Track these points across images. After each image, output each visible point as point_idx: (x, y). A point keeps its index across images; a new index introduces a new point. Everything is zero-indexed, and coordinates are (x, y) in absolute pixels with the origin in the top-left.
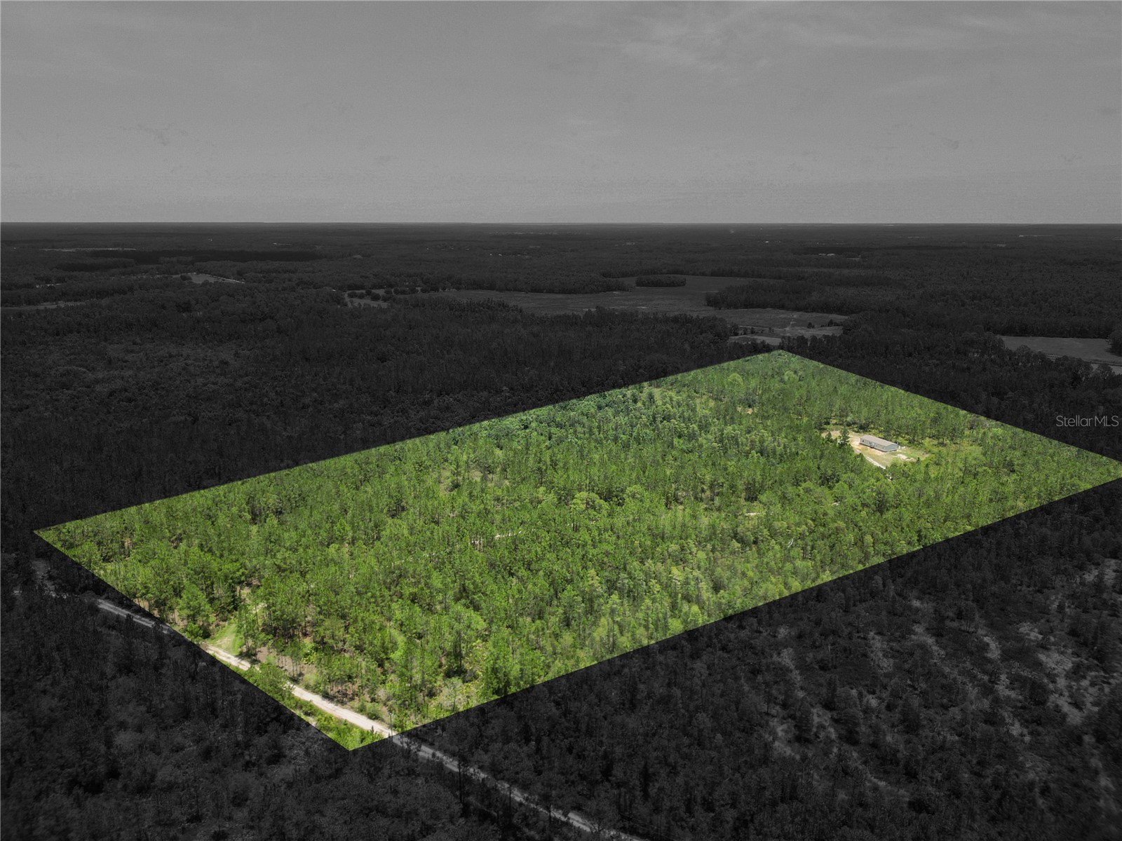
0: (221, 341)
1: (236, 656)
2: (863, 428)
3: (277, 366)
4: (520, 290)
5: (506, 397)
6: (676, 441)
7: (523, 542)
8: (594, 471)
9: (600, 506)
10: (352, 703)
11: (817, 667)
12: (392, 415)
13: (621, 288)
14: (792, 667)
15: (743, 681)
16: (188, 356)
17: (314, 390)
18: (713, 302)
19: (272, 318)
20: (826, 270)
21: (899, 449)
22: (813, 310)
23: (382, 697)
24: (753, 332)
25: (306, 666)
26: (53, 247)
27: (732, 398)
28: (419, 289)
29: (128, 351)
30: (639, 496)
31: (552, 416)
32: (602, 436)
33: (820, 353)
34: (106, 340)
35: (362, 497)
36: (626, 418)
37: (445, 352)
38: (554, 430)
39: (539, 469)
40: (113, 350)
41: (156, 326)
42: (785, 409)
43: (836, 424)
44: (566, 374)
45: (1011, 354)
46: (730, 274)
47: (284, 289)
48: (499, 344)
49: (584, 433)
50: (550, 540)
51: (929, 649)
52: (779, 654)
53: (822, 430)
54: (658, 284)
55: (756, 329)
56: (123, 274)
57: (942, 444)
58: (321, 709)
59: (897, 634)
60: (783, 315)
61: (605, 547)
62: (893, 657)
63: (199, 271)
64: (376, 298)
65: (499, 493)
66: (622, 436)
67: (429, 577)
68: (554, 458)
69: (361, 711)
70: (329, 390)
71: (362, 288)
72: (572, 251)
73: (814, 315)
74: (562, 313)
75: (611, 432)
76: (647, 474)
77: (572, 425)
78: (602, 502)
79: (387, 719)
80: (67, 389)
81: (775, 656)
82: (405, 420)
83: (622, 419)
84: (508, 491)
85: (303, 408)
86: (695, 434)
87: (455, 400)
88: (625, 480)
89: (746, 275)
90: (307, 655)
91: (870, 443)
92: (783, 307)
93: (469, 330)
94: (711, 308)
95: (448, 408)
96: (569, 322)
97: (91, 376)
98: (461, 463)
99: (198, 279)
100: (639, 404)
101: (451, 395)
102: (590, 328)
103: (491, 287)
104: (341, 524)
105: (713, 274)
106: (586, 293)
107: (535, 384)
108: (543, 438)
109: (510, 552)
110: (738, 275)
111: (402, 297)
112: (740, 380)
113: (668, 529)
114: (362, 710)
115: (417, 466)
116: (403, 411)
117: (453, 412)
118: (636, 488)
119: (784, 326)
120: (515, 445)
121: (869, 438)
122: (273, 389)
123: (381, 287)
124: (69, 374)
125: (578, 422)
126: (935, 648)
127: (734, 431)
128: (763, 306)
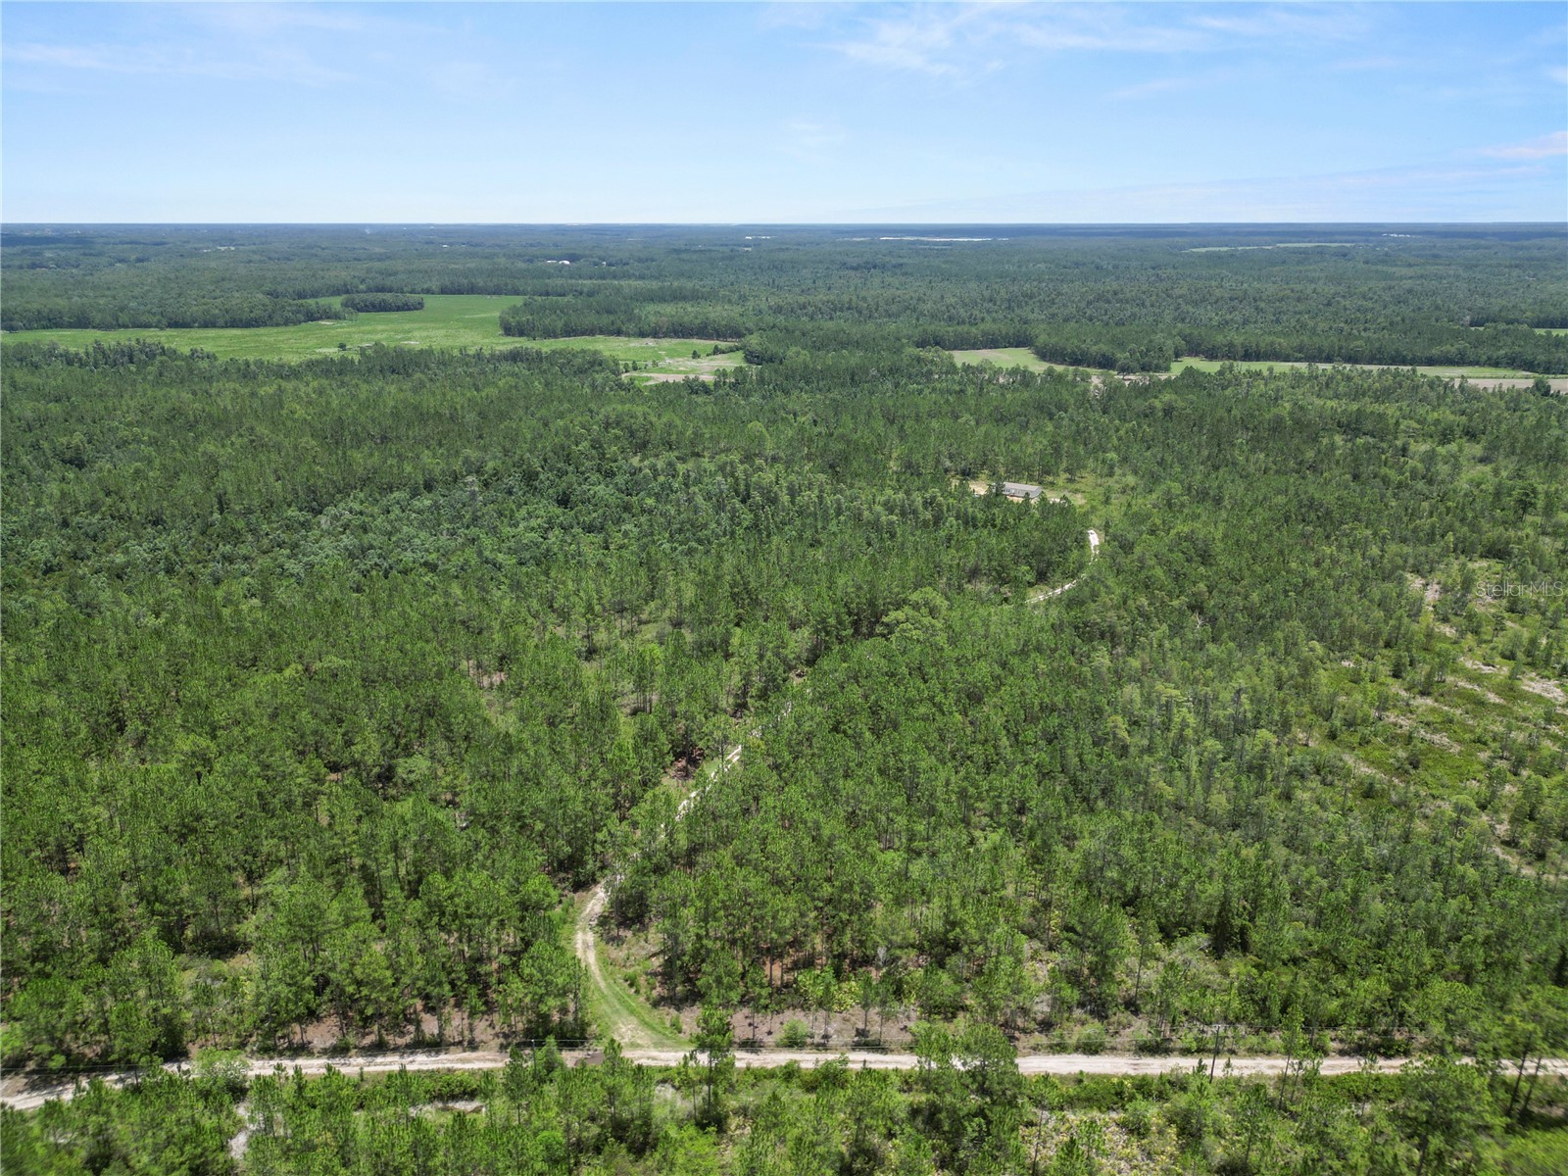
54: (383, 308)
60: (631, 343)
91: (1009, 490)
94: (519, 339)
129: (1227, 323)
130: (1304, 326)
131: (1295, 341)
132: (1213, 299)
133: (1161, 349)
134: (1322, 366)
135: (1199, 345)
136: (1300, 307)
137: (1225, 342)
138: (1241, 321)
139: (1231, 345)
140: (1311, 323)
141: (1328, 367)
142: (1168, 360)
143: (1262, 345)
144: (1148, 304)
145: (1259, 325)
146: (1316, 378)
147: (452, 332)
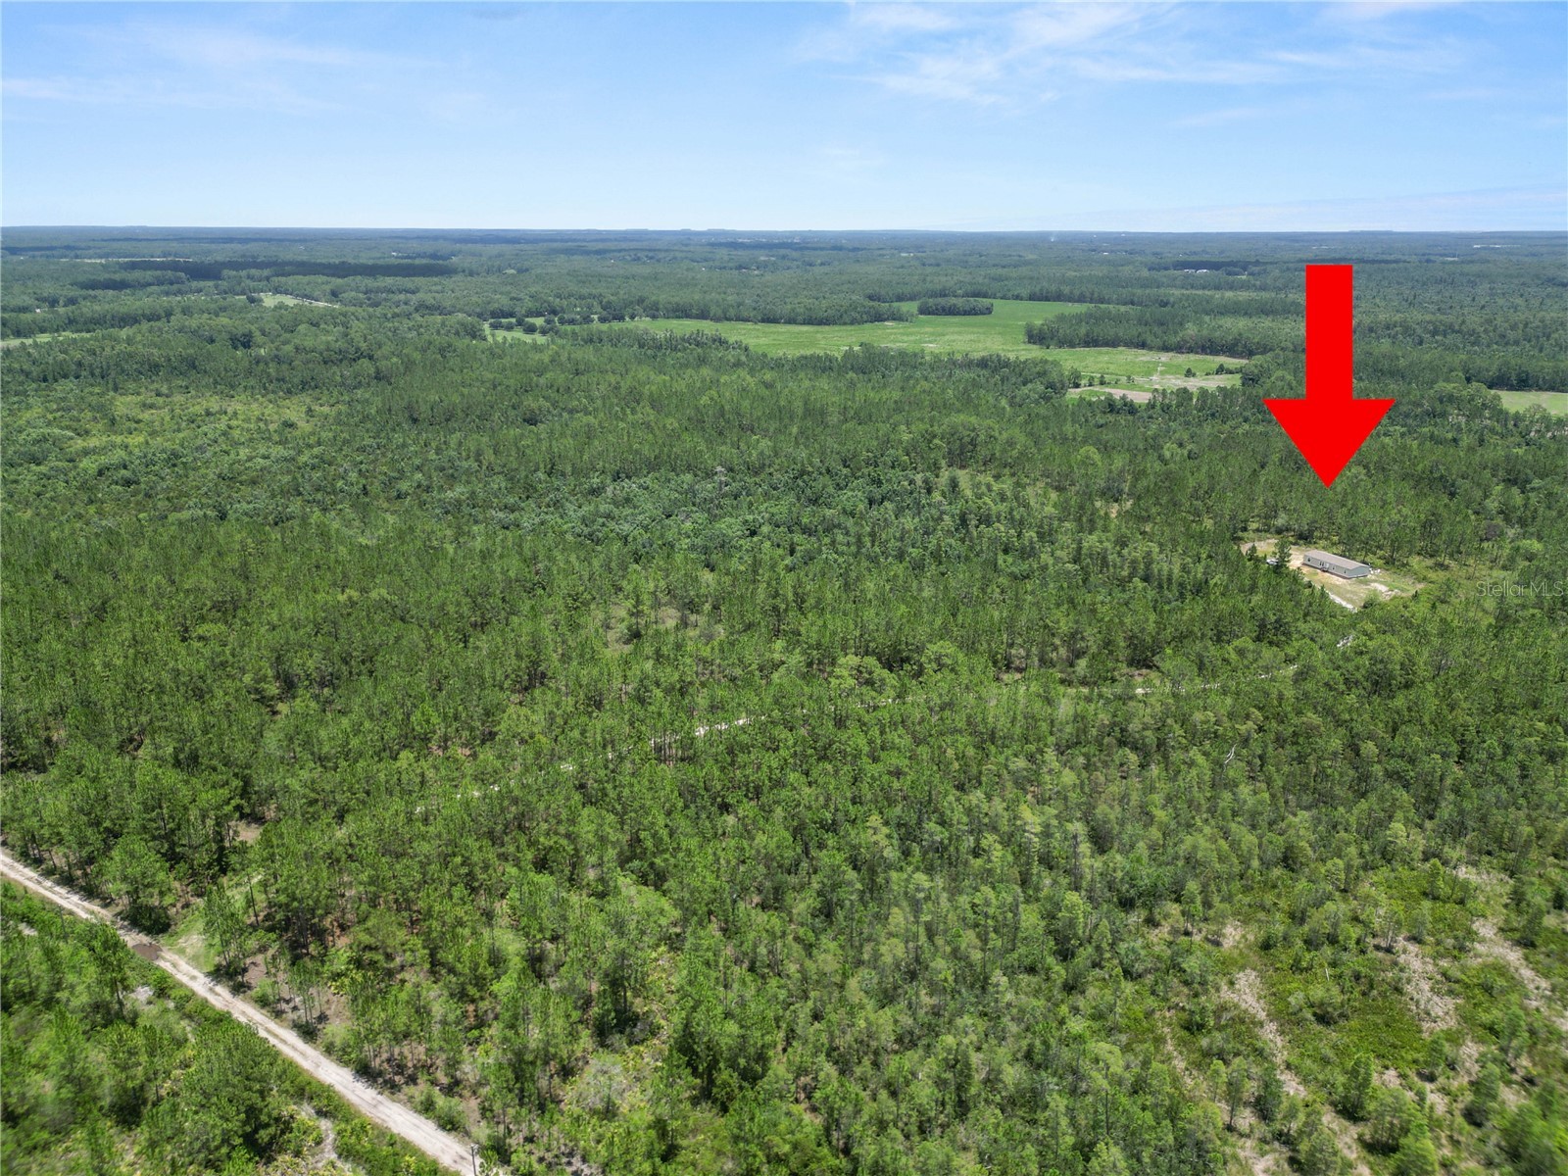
0: (289, 392)
1: (209, 974)
2: (1305, 538)
3: (367, 431)
4: (746, 320)
5: (721, 483)
6: (1001, 557)
7: (746, 749)
8: (869, 614)
9: (882, 680)
10: (411, 1090)
11: (1309, 1016)
12: (538, 510)
13: (897, 317)
14: (1262, 1015)
15: (1170, 1047)
16: (235, 413)
17: (419, 468)
18: (1036, 337)
19: (371, 358)
20: (1200, 292)
21: (1372, 574)
22: (1190, 350)
23: (470, 1077)
24: (1102, 383)
25: (335, 998)
26: (77, 257)
27: (1087, 486)
28: (596, 317)
29: (145, 406)
30: (949, 662)
31: (795, 515)
32: (877, 549)
33: (1213, 415)
34: (116, 389)
35: (471, 660)
36: (917, 520)
37: (628, 411)
38: (798, 538)
39: (775, 608)
40: (123, 405)
41: (195, 368)
42: (1175, 505)
43: (1258, 530)
44: (816, 446)
45: (1517, 418)
46: (1058, 297)
47: (395, 315)
48: (712, 399)
49: (848, 544)
50: (795, 744)
51: (1516, 976)
52: (1232, 983)
53: (1237, 540)
54: (952, 311)
55: (1107, 378)
56: (167, 294)
57: (1442, 566)
58: (350, 1105)
59: (1450, 942)
60: (1144, 356)
61: (894, 760)
62: (1451, 992)
63: (277, 291)
64: (531, 329)
65: (706, 652)
66: (911, 550)
67: (572, 822)
68: (800, 591)
69: (427, 1110)
70: (442, 469)
71: (511, 315)
72: (822, 264)
73: (1192, 357)
74: (808, 352)
75: (892, 544)
76: (960, 618)
77: (827, 530)
78: (885, 673)
79: (474, 1130)
80: (38, 464)
81: (1225, 988)
82: (560, 521)
83: (909, 522)
84: (722, 651)
85: (399, 497)
86: (1033, 548)
87: (640, 486)
88: (922, 632)
89: (1081, 299)
90: (338, 975)
91: (1322, 564)
92: (1143, 345)
93: (667, 378)
94: (1035, 347)
95: (628, 500)
96: (821, 366)
97: (80, 443)
98: (645, 597)
99: (269, 300)
100: (937, 496)
101: (634, 479)
102: (851, 375)
103: (703, 315)
104: (423, 713)
105: (1032, 298)
106: (845, 324)
107: (767, 462)
108: (780, 551)
109: (722, 769)
110: (1071, 299)
111: (569, 328)
112: (1097, 457)
113: (1003, 723)
114: (427, 1108)
115: (570, 601)
116: (556, 504)
117: (635, 507)
118: (946, 648)
119: (1149, 373)
120: (735, 564)
121: (1318, 554)
122: (355, 465)
123: (539, 314)
124: (46, 440)
125: (839, 526)
126: (1527, 973)
127: (1101, 542)
128: (1113, 343)
147: (982, 337)
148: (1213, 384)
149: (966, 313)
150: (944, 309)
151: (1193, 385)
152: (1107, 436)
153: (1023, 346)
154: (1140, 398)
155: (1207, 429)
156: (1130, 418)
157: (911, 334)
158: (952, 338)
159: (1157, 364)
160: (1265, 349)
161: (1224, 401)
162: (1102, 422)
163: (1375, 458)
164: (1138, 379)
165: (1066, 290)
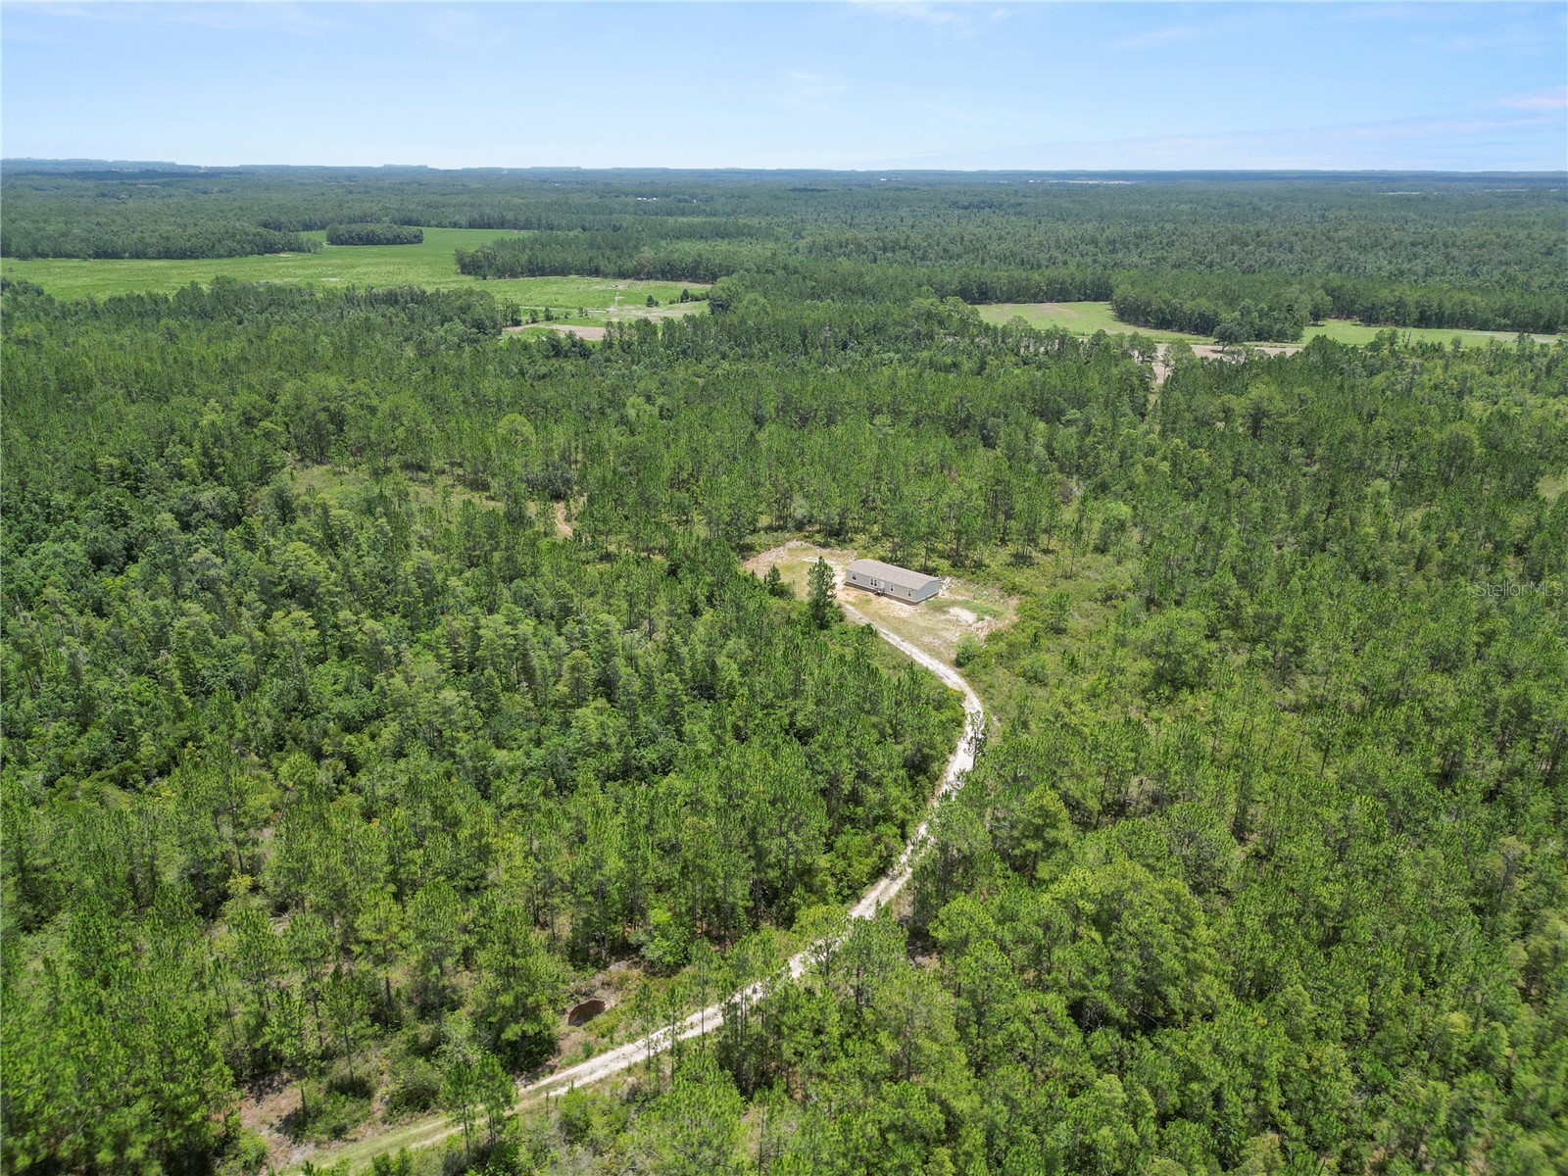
2: (836, 534)
13: (296, 248)
18: (470, 266)
20: (653, 218)
21: (944, 590)
22: (650, 276)
24: (549, 318)
33: (684, 352)
43: (771, 529)
46: (502, 224)
53: (746, 550)
54: (370, 240)
55: (554, 312)
60: (598, 285)
73: (652, 283)
89: (527, 226)
91: (874, 582)
92: (596, 272)
94: (466, 277)
105: (472, 225)
106: (219, 256)
110: (515, 226)
119: (605, 304)
121: (858, 561)
128: (562, 271)
129: (1402, 273)
130: (1511, 280)
131: (1498, 301)
132: (1389, 243)
133: (1290, 309)
134: (1540, 339)
135: (1353, 302)
136: (1508, 255)
137: (1391, 299)
138: (1421, 271)
139: (1400, 304)
140: (1522, 278)
141: (1551, 340)
142: (1299, 325)
143: (1447, 305)
144: (1298, 248)
145: (1447, 278)
146: (1530, 358)
147: (404, 268)
148: (678, 313)
149: (389, 242)
150: (360, 239)
151: (655, 315)
152: (547, 393)
153: (454, 278)
154: (593, 335)
155: (681, 373)
156: (582, 362)
157: (310, 267)
158: (364, 270)
159: (614, 293)
160: (729, 272)
161: (695, 333)
162: (544, 370)
163: (888, 399)
164: (592, 312)
165: (510, 216)
